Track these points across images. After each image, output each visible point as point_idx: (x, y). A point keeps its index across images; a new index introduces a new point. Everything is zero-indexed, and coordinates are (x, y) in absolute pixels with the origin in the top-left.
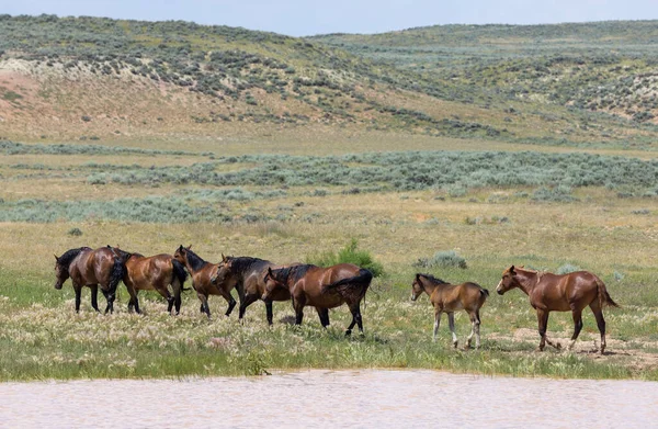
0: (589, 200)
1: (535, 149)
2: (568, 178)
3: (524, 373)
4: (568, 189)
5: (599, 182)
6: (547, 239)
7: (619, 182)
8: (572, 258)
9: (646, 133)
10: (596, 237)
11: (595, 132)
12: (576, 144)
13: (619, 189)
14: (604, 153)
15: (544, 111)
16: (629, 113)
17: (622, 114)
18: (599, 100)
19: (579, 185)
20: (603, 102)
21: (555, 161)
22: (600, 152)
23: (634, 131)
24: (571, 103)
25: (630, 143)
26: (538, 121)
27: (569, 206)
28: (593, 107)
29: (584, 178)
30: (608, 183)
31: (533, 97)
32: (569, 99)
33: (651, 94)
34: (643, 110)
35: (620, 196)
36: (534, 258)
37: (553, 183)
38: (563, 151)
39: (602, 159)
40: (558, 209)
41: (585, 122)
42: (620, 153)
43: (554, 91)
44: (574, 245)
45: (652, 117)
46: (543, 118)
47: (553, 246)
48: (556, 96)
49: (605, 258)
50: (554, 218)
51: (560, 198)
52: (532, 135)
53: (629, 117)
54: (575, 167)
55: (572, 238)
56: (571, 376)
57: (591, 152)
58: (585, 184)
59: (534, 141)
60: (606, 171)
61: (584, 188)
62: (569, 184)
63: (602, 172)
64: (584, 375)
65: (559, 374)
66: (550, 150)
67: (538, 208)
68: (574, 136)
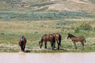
0: (13, 21)
1: (3, 11)
2: (9, 17)
3: (2, 52)
4: (9, 19)
5: (15, 17)
6: (6, 28)
7: (19, 17)
8: (10, 31)
9: (23, 9)
10: (15, 27)
11: (14, 8)
12: (11, 11)
13: (19, 19)
14: (16, 12)
15: (5, 5)
16: (20, 5)
17: (19, 5)
18: (15, 3)
19: (11, 18)
20: (16, 3)
21: (7, 14)
22: (15, 12)
23: (21, 8)
24: (10, 3)
25: (21, 10)
26: (4, 6)
27: (10, 22)
28: (14, 4)
29: (12, 17)
30: (17, 18)
31: (3, 2)
32: (9, 3)
33: (24, 2)
34: (23, 4)
35: (19, 20)
36: (3, 31)
37: (7, 18)
38: (8, 12)
39: (15, 13)
40: (7, 22)
41: (12, 7)
42: (19, 12)
43: (7, 1)
44: (10, 29)
45: (24, 6)
46: (5, 6)
47: (7, 29)
48: (7, 2)
49: (16, 31)
50: (7, 24)
51: (8, 20)
52: (3, 9)
53: (20, 6)
54: (11, 15)
55: (10, 27)
56: (10, 52)
57: (14, 12)
58: (12, 18)
59: (3, 10)
60: (16, 15)
61: (12, 19)
62: (9, 18)
63: (15, 16)
64: (12, 52)
65: (8, 52)
66: (6, 12)
67: (4, 22)
68: (10, 9)
